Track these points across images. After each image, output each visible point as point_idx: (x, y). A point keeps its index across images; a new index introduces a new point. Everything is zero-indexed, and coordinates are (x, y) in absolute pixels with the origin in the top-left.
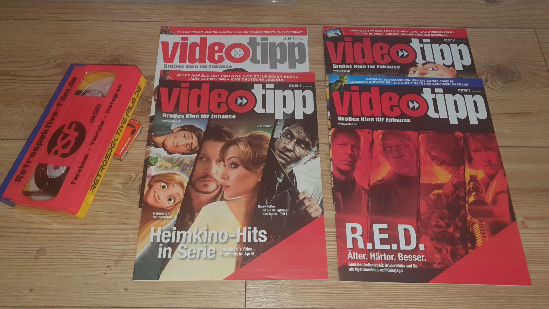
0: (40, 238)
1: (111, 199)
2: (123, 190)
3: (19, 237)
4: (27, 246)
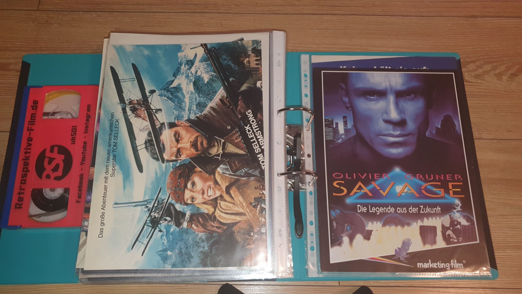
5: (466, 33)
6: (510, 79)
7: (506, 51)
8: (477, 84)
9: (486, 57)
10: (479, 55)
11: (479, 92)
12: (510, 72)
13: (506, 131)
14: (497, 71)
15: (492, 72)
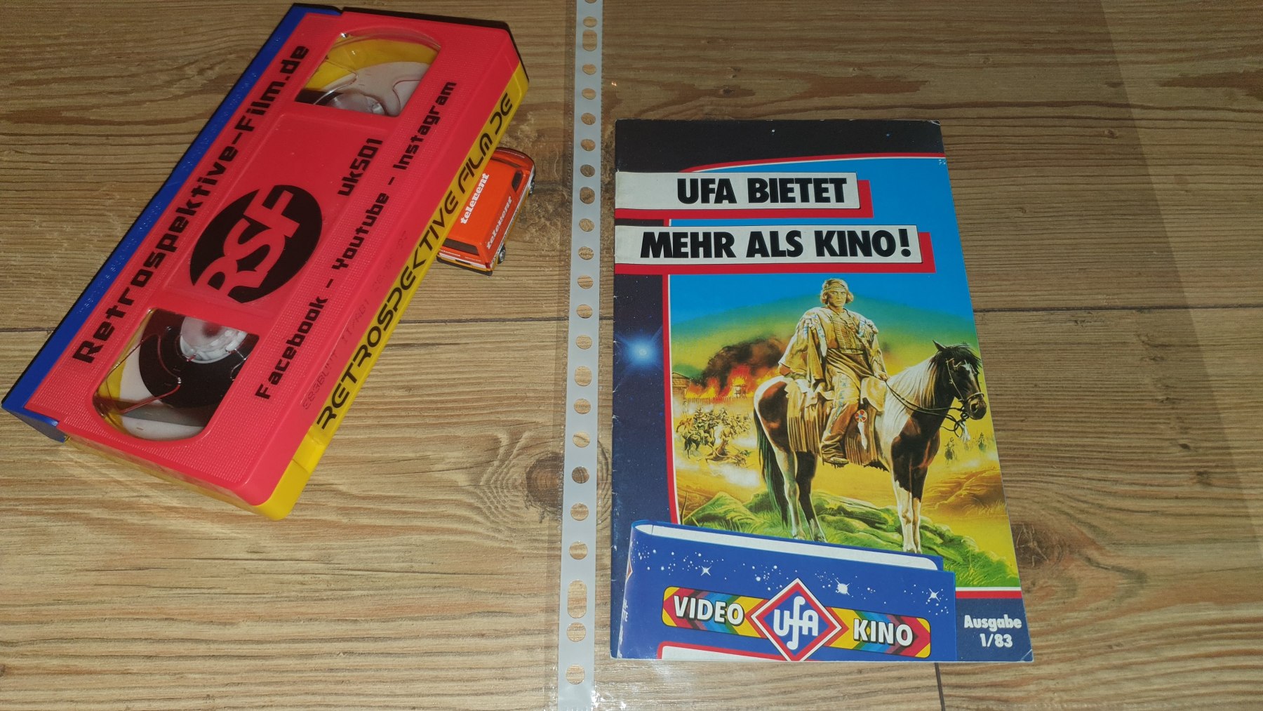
0: (197, 676)
1: (435, 524)
2: (471, 489)
3: (125, 673)
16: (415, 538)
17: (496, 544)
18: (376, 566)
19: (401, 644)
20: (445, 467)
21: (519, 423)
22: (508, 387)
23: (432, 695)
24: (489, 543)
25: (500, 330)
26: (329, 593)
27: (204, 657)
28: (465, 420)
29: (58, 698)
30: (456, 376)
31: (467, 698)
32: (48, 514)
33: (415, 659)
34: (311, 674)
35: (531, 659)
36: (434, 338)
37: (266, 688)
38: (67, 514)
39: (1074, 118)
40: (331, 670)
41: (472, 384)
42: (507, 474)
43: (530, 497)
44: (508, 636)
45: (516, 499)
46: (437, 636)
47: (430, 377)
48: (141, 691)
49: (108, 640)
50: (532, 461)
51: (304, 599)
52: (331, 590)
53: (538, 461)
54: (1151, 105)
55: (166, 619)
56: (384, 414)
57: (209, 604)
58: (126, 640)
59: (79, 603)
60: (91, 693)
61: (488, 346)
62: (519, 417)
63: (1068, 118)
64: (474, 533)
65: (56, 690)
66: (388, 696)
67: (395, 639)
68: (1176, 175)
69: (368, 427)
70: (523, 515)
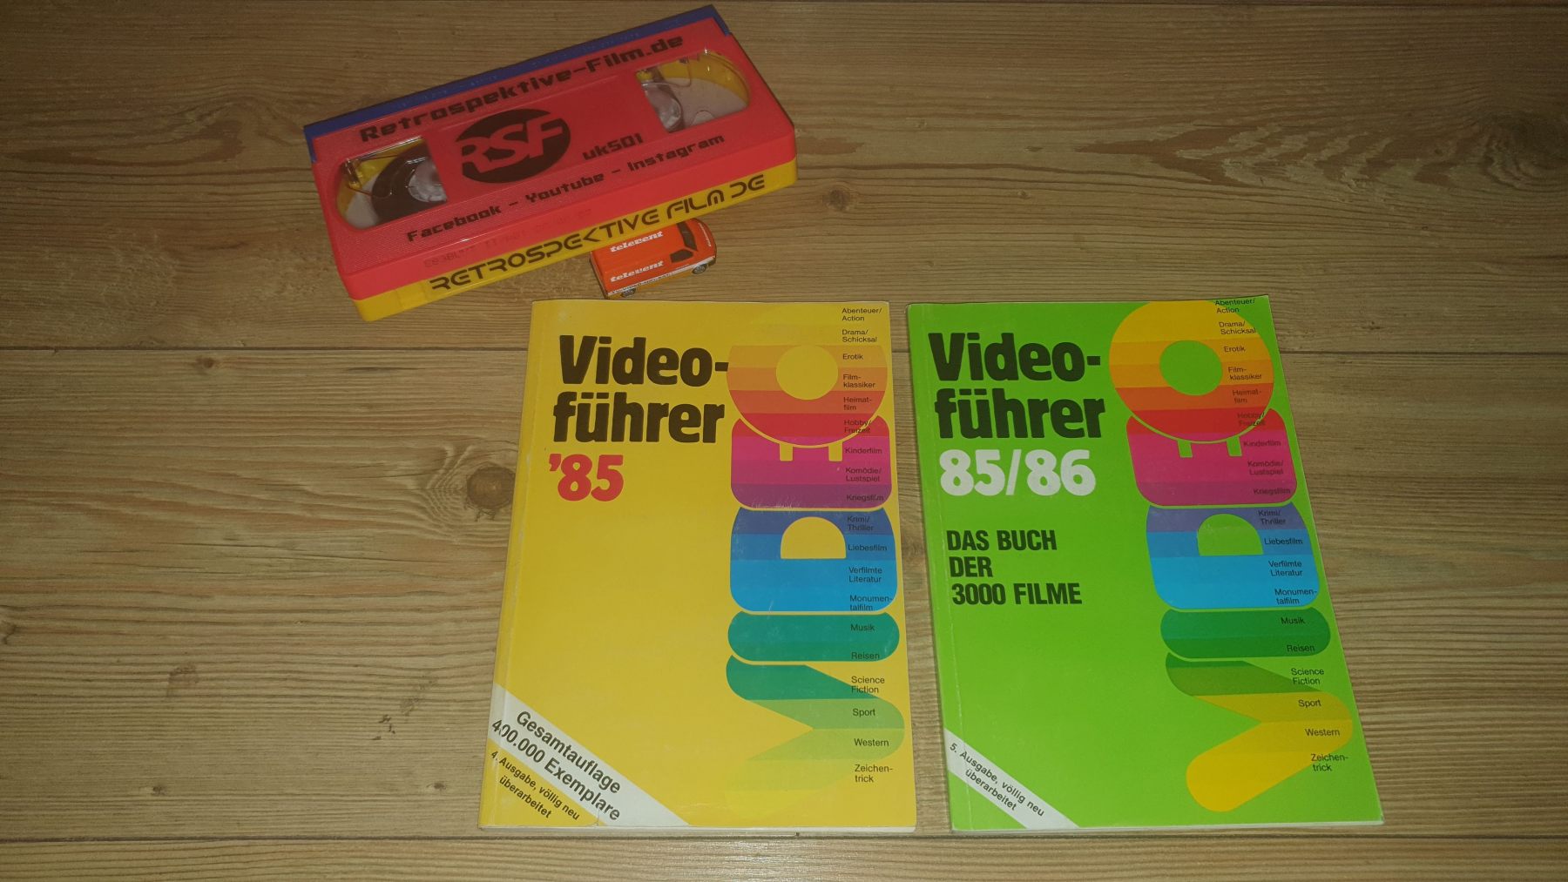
0: (178, 638)
1: (385, 520)
2: (419, 492)
3: (117, 634)
4: (141, 659)
5: (1222, 48)
6: (1366, 177)
7: (1346, 97)
8: (1264, 191)
9: (1287, 114)
10: (1268, 108)
11: (1272, 214)
12: (1364, 157)
13: (1364, 328)
14: (1325, 154)
15: (1308, 155)
16: (368, 531)
17: (436, 538)
18: (333, 553)
19: (350, 615)
20: (400, 473)
21: (465, 438)
22: (459, 407)
23: (373, 656)
24: (430, 537)
25: (455, 358)
26: (291, 574)
27: (184, 623)
28: (417, 434)
29: (60, 652)
30: (411, 396)
31: (402, 658)
32: (53, 504)
33: (360, 627)
34: (273, 638)
35: (457, 629)
36: (394, 363)
37: (234, 648)
38: (70, 505)
39: (992, 179)
40: (289, 635)
41: (427, 403)
42: (450, 480)
43: (469, 499)
44: (441, 611)
45: (456, 501)
46: (381, 610)
47: (389, 397)
48: (130, 648)
49: (105, 608)
50: (474, 470)
51: (270, 578)
52: (294, 571)
53: (479, 470)
54: (1064, 168)
55: (153, 592)
56: (348, 427)
57: (190, 580)
58: (119, 608)
59: (80, 578)
60: (90, 648)
61: (443, 371)
62: (465, 433)
63: (987, 179)
64: (418, 528)
65: (59, 646)
66: (335, 656)
67: (345, 611)
68: (1075, 234)
69: (332, 438)
70: (462, 515)
